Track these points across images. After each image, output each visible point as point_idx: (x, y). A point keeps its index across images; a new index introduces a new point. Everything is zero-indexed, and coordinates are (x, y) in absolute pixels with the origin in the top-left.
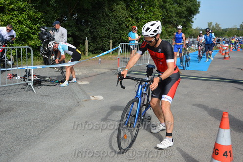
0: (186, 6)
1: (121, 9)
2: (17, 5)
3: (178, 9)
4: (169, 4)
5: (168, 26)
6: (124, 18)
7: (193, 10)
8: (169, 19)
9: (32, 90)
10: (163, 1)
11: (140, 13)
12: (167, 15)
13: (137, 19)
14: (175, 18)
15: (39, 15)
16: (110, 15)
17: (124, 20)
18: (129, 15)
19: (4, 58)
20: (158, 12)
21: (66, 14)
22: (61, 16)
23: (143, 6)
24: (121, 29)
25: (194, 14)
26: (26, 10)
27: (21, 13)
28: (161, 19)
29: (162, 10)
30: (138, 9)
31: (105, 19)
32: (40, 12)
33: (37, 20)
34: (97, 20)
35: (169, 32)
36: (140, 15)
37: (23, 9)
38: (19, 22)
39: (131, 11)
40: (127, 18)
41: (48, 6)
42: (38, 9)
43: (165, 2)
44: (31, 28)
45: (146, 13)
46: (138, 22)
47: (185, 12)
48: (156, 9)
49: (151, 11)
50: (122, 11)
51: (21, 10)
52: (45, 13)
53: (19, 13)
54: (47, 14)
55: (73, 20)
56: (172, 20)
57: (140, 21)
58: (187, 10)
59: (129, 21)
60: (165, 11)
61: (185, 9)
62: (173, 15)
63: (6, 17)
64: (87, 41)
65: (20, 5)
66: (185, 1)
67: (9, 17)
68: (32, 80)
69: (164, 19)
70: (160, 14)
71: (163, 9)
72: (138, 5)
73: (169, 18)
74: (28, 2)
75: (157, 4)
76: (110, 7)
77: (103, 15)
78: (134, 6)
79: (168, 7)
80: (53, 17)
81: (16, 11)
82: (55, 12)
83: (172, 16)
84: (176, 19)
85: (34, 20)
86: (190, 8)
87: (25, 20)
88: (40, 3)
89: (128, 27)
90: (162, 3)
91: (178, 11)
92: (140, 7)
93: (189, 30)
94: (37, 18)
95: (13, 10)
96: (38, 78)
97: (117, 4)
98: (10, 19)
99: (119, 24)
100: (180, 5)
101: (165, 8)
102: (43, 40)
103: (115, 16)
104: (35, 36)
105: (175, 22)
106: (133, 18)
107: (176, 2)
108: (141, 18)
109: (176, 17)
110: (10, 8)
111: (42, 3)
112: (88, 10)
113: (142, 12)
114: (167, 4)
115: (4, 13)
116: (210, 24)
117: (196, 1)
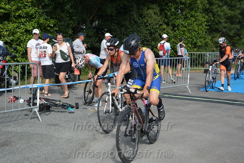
0: (240, 8)
1: (153, 15)
2: (25, 11)
3: (229, 12)
4: (217, 6)
5: (215, 34)
6: (158, 26)
8: (217, 26)
9: (38, 117)
10: (208, 3)
11: (178, 19)
12: (213, 21)
13: (174, 26)
15: (52, 23)
16: (139, 21)
17: (156, 28)
18: (164, 21)
19: (5, 76)
20: (202, 18)
21: (84, 22)
22: (79, 24)
23: (182, 10)
24: (153, 40)
26: (35, 17)
27: (30, 21)
28: (206, 26)
29: (207, 15)
30: (175, 14)
31: (133, 27)
32: (53, 18)
33: (49, 28)
34: (123, 28)
36: (177, 22)
37: (32, 15)
38: (27, 31)
39: (166, 17)
40: (161, 25)
41: (63, 11)
42: (50, 15)
43: (211, 4)
45: (185, 18)
46: (175, 31)
47: (239, 16)
48: (199, 14)
50: (155, 17)
51: (30, 17)
52: (59, 20)
53: (27, 21)
54: (60, 21)
55: (94, 29)
56: (220, 27)
57: (178, 29)
58: (241, 14)
59: (164, 29)
60: (211, 16)
61: (239, 11)
62: (221, 21)
63: (11, 26)
65: (28, 10)
66: (239, 1)
67: (15, 25)
68: (38, 105)
69: (209, 26)
70: (204, 20)
71: (208, 13)
72: (176, 8)
73: (216, 24)
74: (38, 7)
75: (201, 6)
76: (139, 12)
77: (130, 23)
78: (170, 10)
79: (215, 10)
81: (24, 18)
82: (71, 18)
83: (220, 23)
84: (226, 25)
85: (45, 29)
88: (53, 8)
90: (208, 6)
91: (229, 15)
92: (178, 11)
94: (49, 26)
95: (20, 16)
96: (46, 102)
97: (148, 9)
98: (16, 28)
99: (151, 34)
100: (231, 7)
101: (211, 12)
103: (145, 23)
105: (225, 30)
106: (168, 24)
107: (226, 4)
108: (178, 25)
109: (225, 22)
110: (17, 14)
111: (55, 8)
112: (111, 15)
113: (180, 18)
114: (214, 7)
115: (10, 21)
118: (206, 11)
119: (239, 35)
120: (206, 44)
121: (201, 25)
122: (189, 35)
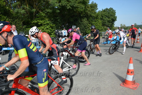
2: (46, 22)
3: (108, 19)
5: (104, 26)
7: (114, 20)
12: (104, 22)
13: (92, 24)
15: (54, 25)
17: (86, 25)
20: (100, 21)
21: (64, 24)
23: (94, 19)
24: (85, 29)
25: (115, 21)
27: (48, 25)
30: (92, 20)
35: (105, 29)
36: (93, 23)
38: (47, 29)
39: (89, 21)
40: (88, 24)
41: (57, 21)
43: (103, 17)
44: (51, 31)
47: (111, 20)
49: (97, 21)
50: (86, 21)
51: (48, 24)
55: (67, 26)
56: (106, 24)
58: (112, 20)
61: (111, 19)
63: (43, 27)
67: (44, 27)
69: (102, 23)
72: (92, 19)
75: (100, 18)
77: (78, 24)
78: (90, 19)
79: (104, 19)
80: (59, 26)
82: (60, 24)
85: (52, 27)
87: (49, 28)
89: (88, 28)
93: (113, 27)
94: (53, 26)
95: (45, 24)
97: (83, 19)
99: (85, 27)
100: (109, 18)
102: (56, 35)
104: (53, 34)
106: (90, 24)
107: (107, 17)
111: (55, 21)
112: (72, 22)
113: (94, 21)
114: (104, 18)
115: (42, 26)
116: (121, 25)
117: (115, 16)
118: (101, 19)
119: (112, 26)
120: (102, 29)
122: (97, 27)
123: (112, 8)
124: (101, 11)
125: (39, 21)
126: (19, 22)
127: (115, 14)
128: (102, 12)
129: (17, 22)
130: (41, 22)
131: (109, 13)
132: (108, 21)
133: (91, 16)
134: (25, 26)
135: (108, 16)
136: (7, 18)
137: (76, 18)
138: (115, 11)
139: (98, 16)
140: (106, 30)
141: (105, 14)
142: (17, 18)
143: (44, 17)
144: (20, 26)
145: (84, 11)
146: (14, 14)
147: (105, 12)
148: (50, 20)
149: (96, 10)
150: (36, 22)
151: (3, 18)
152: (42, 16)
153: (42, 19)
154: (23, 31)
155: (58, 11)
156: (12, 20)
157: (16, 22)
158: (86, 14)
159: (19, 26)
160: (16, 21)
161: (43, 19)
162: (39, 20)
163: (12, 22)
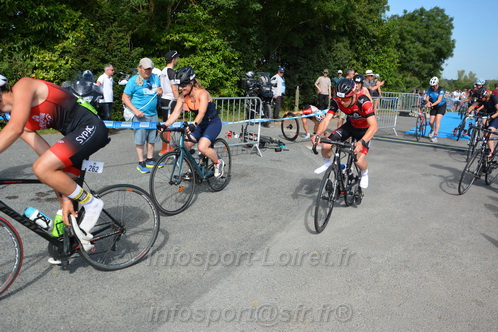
0: (434, 46)
1: (342, 48)
2: (211, 43)
3: (422, 49)
4: (409, 42)
5: (406, 73)
6: (347, 61)
7: (444, 52)
8: (408, 64)
10: (400, 38)
11: (368, 54)
12: (405, 58)
13: (364, 62)
14: (416, 63)
15: (237, 54)
16: (328, 55)
18: (354, 56)
20: (394, 54)
21: (267, 57)
23: (373, 45)
25: (445, 58)
26: (221, 50)
27: (215, 53)
28: (398, 63)
29: (399, 51)
30: (366, 48)
31: (320, 61)
32: (238, 51)
33: (233, 61)
34: (310, 62)
35: (407, 83)
36: (369, 57)
37: (217, 48)
38: (212, 64)
39: (356, 51)
40: (351, 60)
41: (248, 43)
42: (235, 47)
43: (403, 39)
44: (224, 73)
45: (377, 53)
47: (433, 54)
48: (391, 49)
49: (384, 52)
50: (344, 50)
51: (215, 49)
52: (244, 52)
53: (213, 54)
56: (411, 65)
58: (435, 52)
60: (403, 52)
61: (433, 49)
62: (414, 58)
63: (198, 59)
64: (298, 92)
65: (215, 42)
66: (434, 38)
67: (200, 58)
70: (396, 56)
73: (408, 62)
74: (224, 39)
75: (393, 41)
76: (328, 45)
77: (319, 57)
78: (362, 43)
79: (407, 46)
80: (253, 57)
81: (209, 50)
82: (256, 50)
83: (412, 60)
84: (419, 63)
85: (229, 62)
86: (440, 49)
87: (219, 62)
88: (239, 40)
90: (399, 41)
94: (233, 59)
95: (205, 49)
97: (338, 41)
98: (202, 61)
100: (425, 44)
101: (403, 48)
103: (334, 57)
104: (228, 84)
105: (417, 69)
106: (357, 59)
107: (419, 39)
109: (419, 61)
110: (203, 47)
111: (241, 40)
112: (298, 48)
113: (372, 53)
114: (406, 42)
115: (195, 54)
116: (461, 73)
117: (448, 38)
118: (398, 47)
120: (397, 83)
121: (392, 61)
123: (441, 8)
124: (399, 18)
125: (186, 35)
126: (121, 35)
127: (450, 33)
128: (404, 22)
129: (114, 34)
130: (193, 39)
131: (427, 27)
132: (420, 56)
133: (365, 33)
134: (140, 50)
135: (425, 37)
136: (81, 17)
137: (314, 35)
138: (452, 19)
139: (390, 34)
140: (408, 85)
141: (414, 31)
142: (115, 20)
143: (205, 24)
144: (122, 50)
145: (345, 13)
146: (107, 5)
147: (414, 24)
148: (223, 35)
149: (384, 12)
150: (176, 37)
151: (70, 15)
152: (198, 18)
153: (197, 31)
154: (132, 67)
155: (258, 7)
156: (98, 24)
157: (111, 32)
158: (347, 23)
159: (118, 47)
160: (110, 29)
161: (201, 31)
162: (187, 32)
163: (97, 31)
